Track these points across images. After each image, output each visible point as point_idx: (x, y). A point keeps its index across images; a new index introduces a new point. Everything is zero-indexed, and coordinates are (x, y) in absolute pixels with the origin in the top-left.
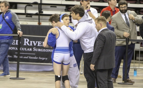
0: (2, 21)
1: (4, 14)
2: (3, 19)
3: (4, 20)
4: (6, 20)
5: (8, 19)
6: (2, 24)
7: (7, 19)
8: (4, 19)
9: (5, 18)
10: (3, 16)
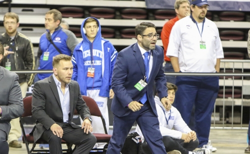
0: (48, 46)
1: (51, 34)
2: (49, 43)
3: (52, 45)
4: (55, 44)
5: (60, 42)
6: (48, 53)
7: (57, 43)
8: (53, 43)
9: (54, 41)
10: (49, 38)
